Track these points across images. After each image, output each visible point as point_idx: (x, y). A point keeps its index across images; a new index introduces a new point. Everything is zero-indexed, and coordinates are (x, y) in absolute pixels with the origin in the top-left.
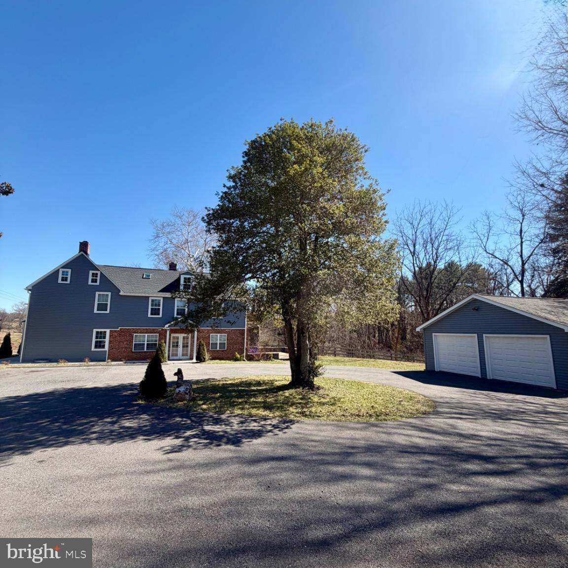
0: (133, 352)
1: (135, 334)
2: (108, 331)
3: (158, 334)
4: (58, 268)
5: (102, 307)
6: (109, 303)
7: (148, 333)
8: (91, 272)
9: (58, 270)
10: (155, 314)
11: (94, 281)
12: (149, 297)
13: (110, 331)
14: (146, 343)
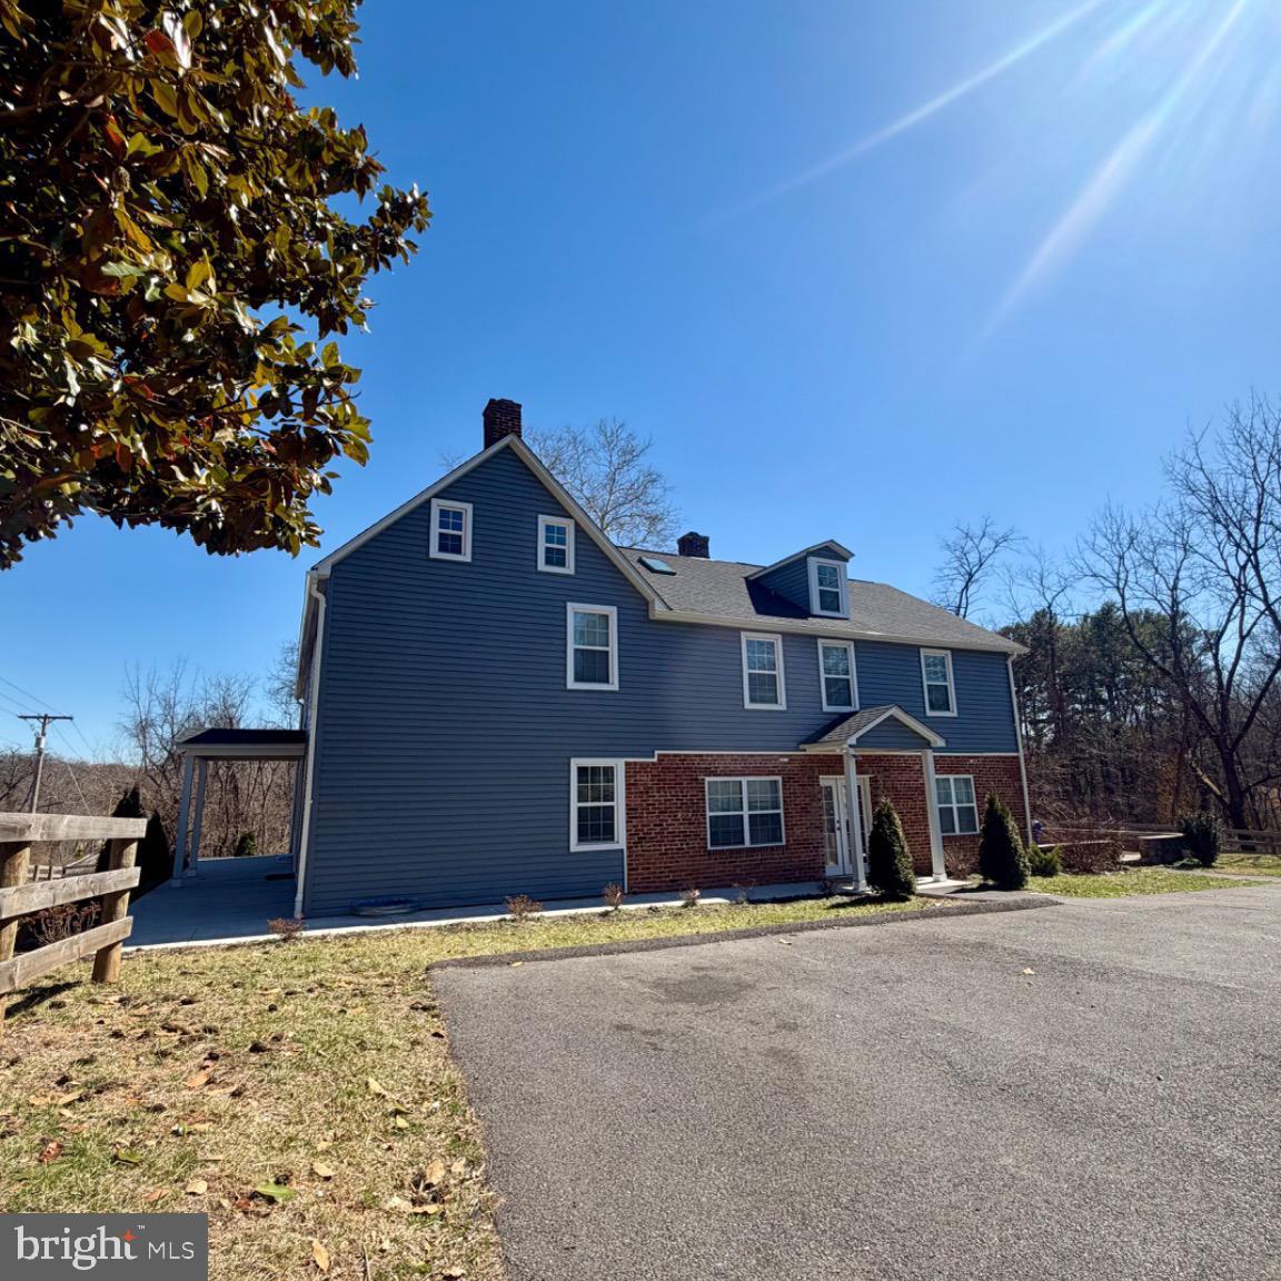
0: (710, 853)
1: (708, 779)
2: (619, 765)
3: (779, 778)
4: (426, 497)
5: (593, 666)
6: (613, 649)
7: (749, 775)
8: (544, 520)
9: (425, 506)
10: (763, 701)
11: (555, 557)
12: (739, 630)
13: (627, 764)
14: (746, 813)
